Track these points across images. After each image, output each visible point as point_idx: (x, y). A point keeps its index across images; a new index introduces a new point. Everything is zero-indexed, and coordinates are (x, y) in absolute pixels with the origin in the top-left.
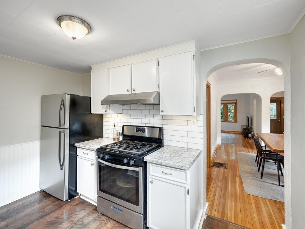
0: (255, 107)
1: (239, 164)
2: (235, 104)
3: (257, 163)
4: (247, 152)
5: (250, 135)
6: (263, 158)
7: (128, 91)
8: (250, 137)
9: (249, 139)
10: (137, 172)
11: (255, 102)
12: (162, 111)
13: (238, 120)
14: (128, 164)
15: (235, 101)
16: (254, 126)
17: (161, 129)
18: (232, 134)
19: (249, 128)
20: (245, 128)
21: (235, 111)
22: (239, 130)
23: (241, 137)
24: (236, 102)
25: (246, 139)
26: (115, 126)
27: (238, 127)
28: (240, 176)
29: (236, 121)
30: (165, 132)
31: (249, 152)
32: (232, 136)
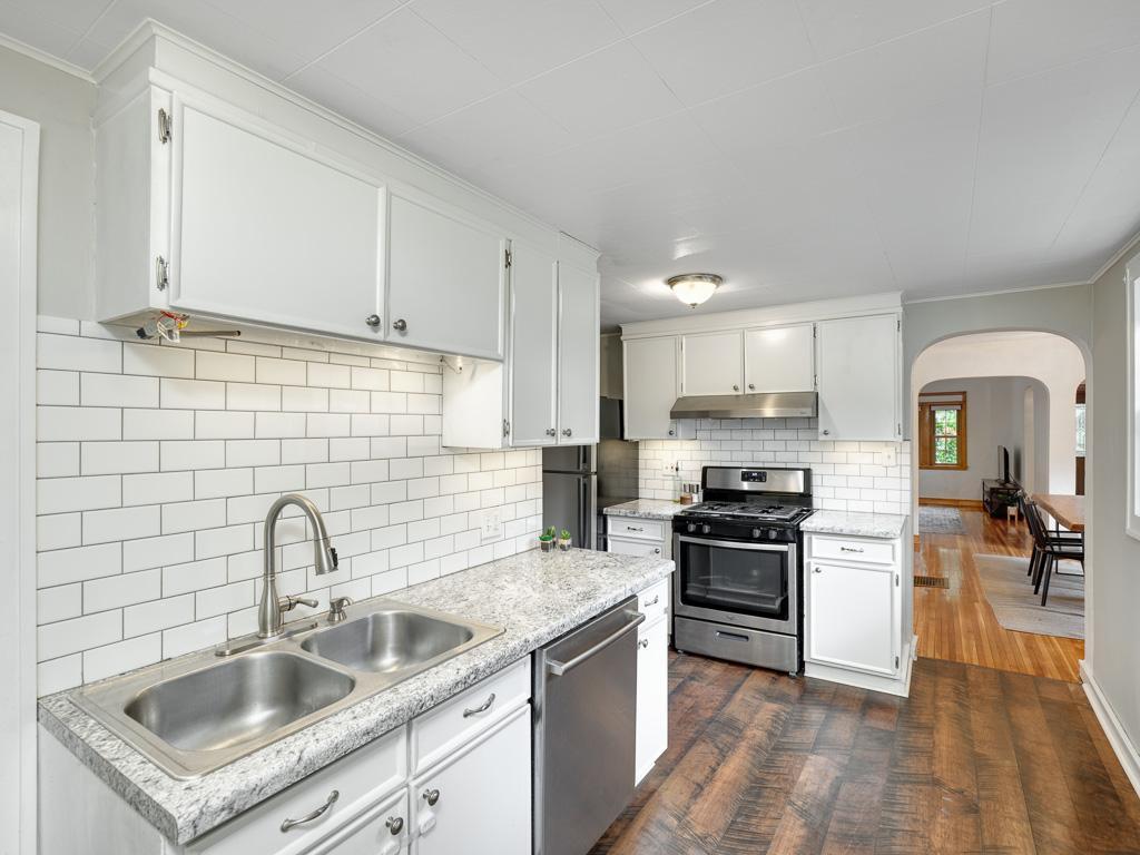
0: (1030, 416)
1: (981, 579)
2: (959, 407)
3: (1031, 577)
4: (1001, 553)
5: (1012, 511)
6: (1049, 552)
7: (736, 389)
8: (1013, 517)
9: (1009, 523)
10: (783, 555)
11: (1029, 401)
12: (826, 433)
13: (970, 461)
14: (764, 539)
15: (960, 398)
16: (1026, 480)
17: (808, 473)
18: (952, 509)
19: (1009, 486)
20: (997, 486)
21: (958, 432)
22: (976, 494)
23: (979, 519)
24: (965, 401)
25: (999, 522)
26: (677, 469)
27: (971, 485)
28: (985, 602)
29: (962, 465)
30: (816, 480)
31: (1010, 554)
32: (952, 513)
